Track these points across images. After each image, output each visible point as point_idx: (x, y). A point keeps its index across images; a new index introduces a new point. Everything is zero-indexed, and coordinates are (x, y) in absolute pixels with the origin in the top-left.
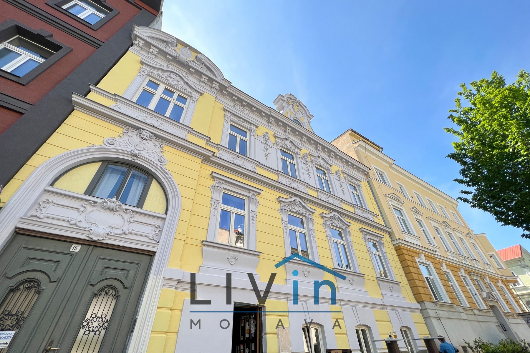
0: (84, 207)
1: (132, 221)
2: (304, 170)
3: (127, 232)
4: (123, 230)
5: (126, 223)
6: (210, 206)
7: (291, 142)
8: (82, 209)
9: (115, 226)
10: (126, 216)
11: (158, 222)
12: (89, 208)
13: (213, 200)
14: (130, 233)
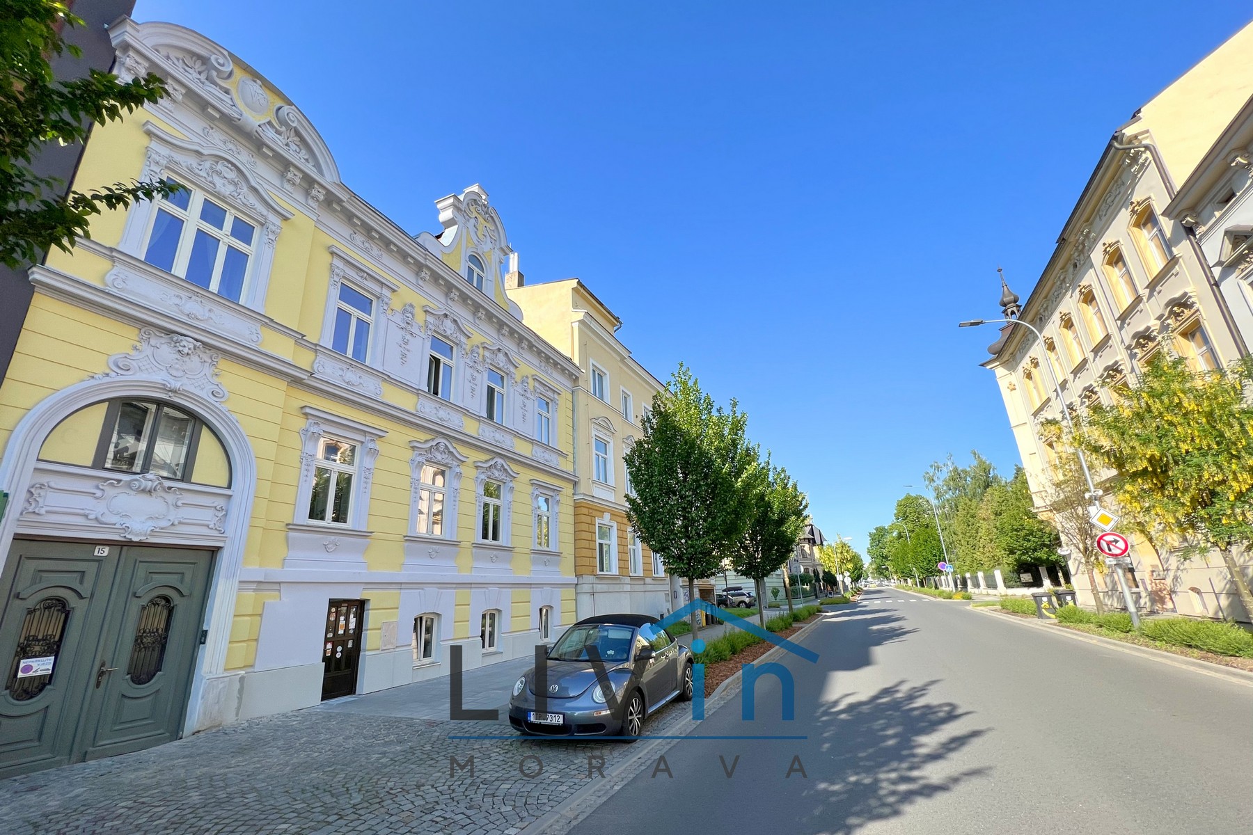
0: (102, 490)
1: (179, 503)
2: (466, 381)
3: (176, 523)
4: (169, 520)
5: (171, 508)
6: (298, 465)
7: (455, 321)
8: (99, 493)
9: (157, 516)
10: (170, 498)
11: (220, 502)
12: (110, 492)
13: (305, 455)
14: (180, 523)
